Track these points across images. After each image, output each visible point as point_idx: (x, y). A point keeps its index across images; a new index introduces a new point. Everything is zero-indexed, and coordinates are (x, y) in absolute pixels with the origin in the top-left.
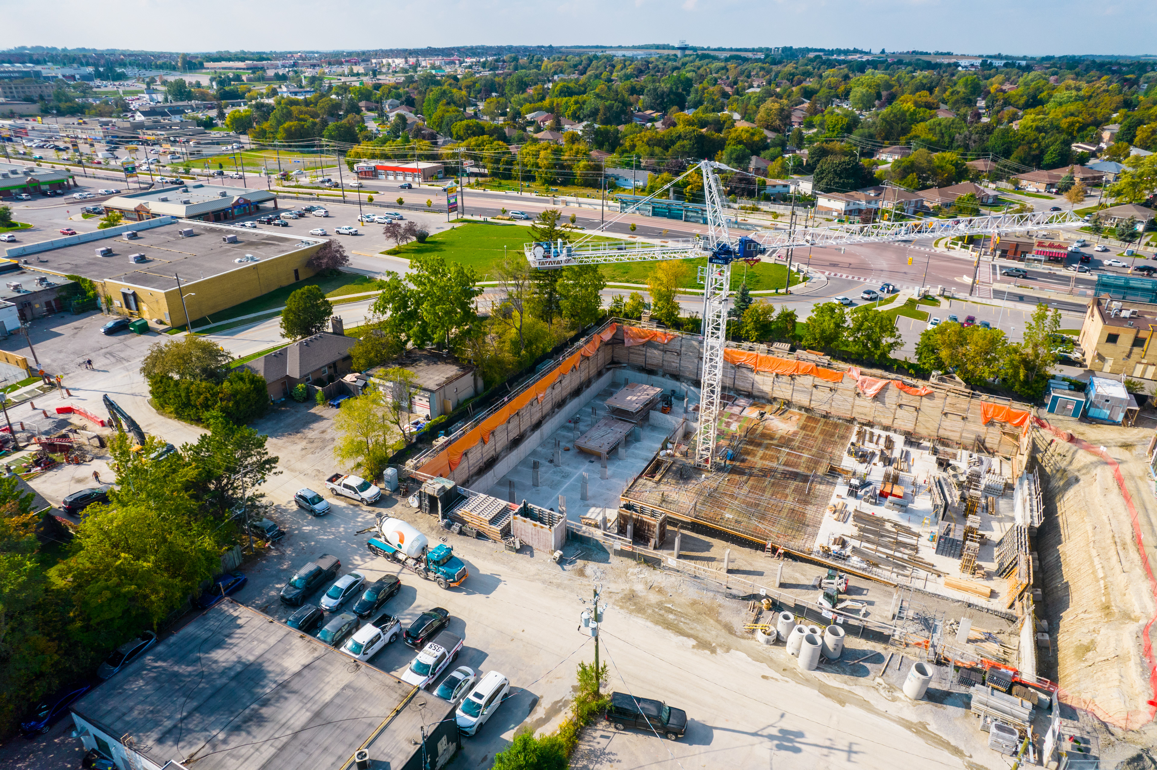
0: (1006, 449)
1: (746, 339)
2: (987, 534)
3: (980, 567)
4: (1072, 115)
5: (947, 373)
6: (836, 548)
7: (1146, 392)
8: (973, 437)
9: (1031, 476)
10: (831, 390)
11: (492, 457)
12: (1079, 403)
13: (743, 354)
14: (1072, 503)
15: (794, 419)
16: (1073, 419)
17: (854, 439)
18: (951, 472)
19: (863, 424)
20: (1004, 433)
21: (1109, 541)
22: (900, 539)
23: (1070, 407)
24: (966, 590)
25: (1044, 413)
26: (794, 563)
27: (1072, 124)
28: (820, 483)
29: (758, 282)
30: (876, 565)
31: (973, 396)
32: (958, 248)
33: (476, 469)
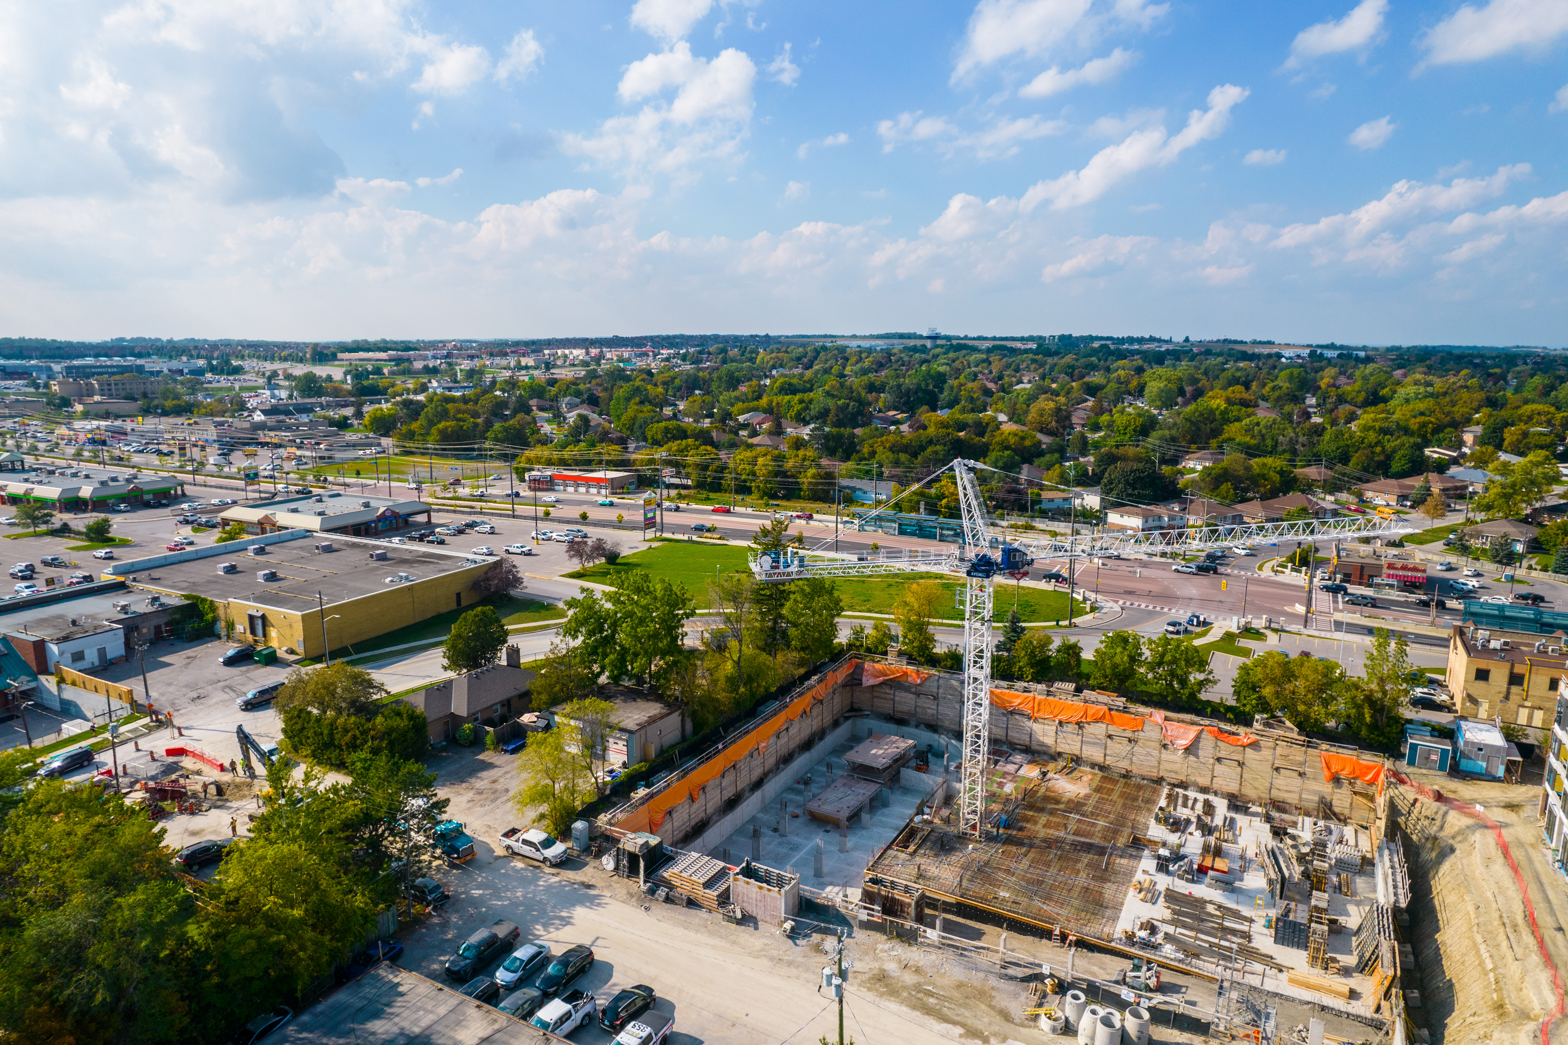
0: (1360, 814)
1: (1020, 678)
2: (1342, 920)
3: (1334, 960)
4: (1422, 414)
5: (1273, 717)
6: (1143, 934)
7: (1531, 741)
8: (1316, 798)
9: (1392, 846)
10: (1130, 741)
11: (701, 821)
12: (1444, 752)
13: (1018, 696)
14: (1448, 878)
15: (1085, 779)
16: (1440, 773)
17: (1163, 803)
18: (1289, 842)
19: (1175, 786)
20: (1355, 793)
21: (1496, 923)
22: (1226, 924)
23: (1433, 757)
24: (1317, 988)
25: (1403, 766)
26: (1090, 954)
27: (1424, 425)
28: (1121, 857)
29: (1033, 612)
30: (1197, 956)
31: (1309, 745)
32: (1287, 571)
33: (681, 835)
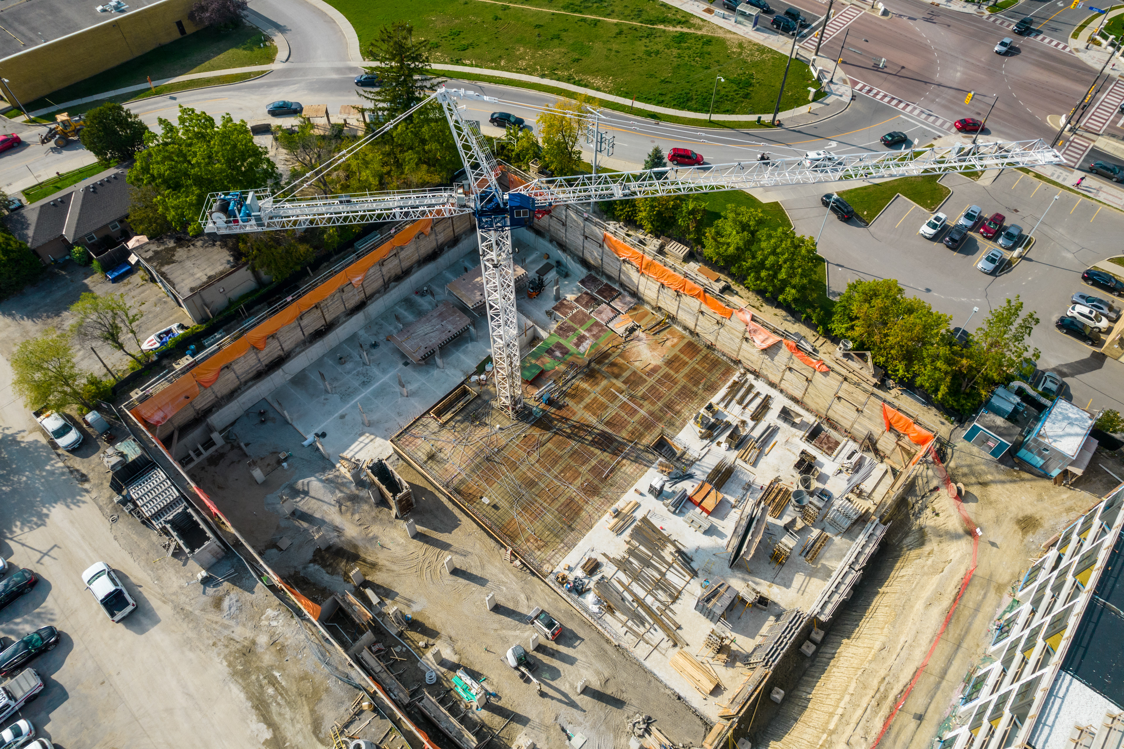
0: (899, 459)
1: (641, 228)
6: (581, 574)
8: (866, 433)
10: (718, 323)
11: (278, 358)
12: (1003, 445)
13: (628, 249)
15: (668, 343)
16: (991, 457)
19: (749, 371)
20: (899, 445)
22: (668, 574)
23: (990, 444)
25: (958, 436)
28: (632, 462)
30: (611, 610)
32: (1105, 43)
